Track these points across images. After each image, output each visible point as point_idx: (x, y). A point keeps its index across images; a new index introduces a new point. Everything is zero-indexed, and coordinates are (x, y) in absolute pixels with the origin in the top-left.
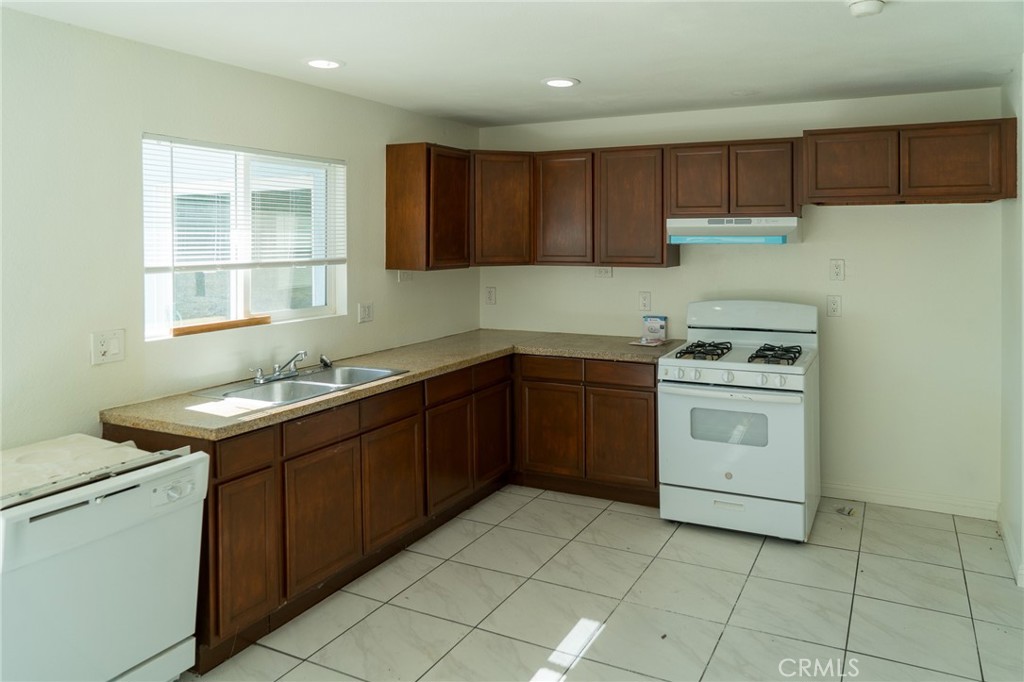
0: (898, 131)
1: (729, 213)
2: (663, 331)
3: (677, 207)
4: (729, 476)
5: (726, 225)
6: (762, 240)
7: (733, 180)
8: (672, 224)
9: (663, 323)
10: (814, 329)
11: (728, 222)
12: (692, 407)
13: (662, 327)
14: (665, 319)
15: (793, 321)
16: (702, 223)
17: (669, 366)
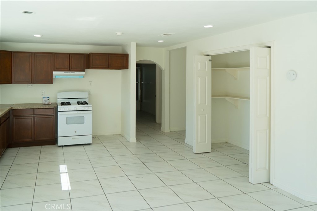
0: (109, 55)
1: (69, 71)
2: (48, 101)
3: (56, 68)
4: (75, 132)
5: (68, 73)
6: (78, 77)
7: (70, 62)
8: (54, 73)
9: (48, 99)
10: (88, 97)
11: (69, 73)
12: (66, 117)
13: (48, 100)
14: (48, 98)
15: (82, 96)
16: (62, 73)
17: (60, 108)
